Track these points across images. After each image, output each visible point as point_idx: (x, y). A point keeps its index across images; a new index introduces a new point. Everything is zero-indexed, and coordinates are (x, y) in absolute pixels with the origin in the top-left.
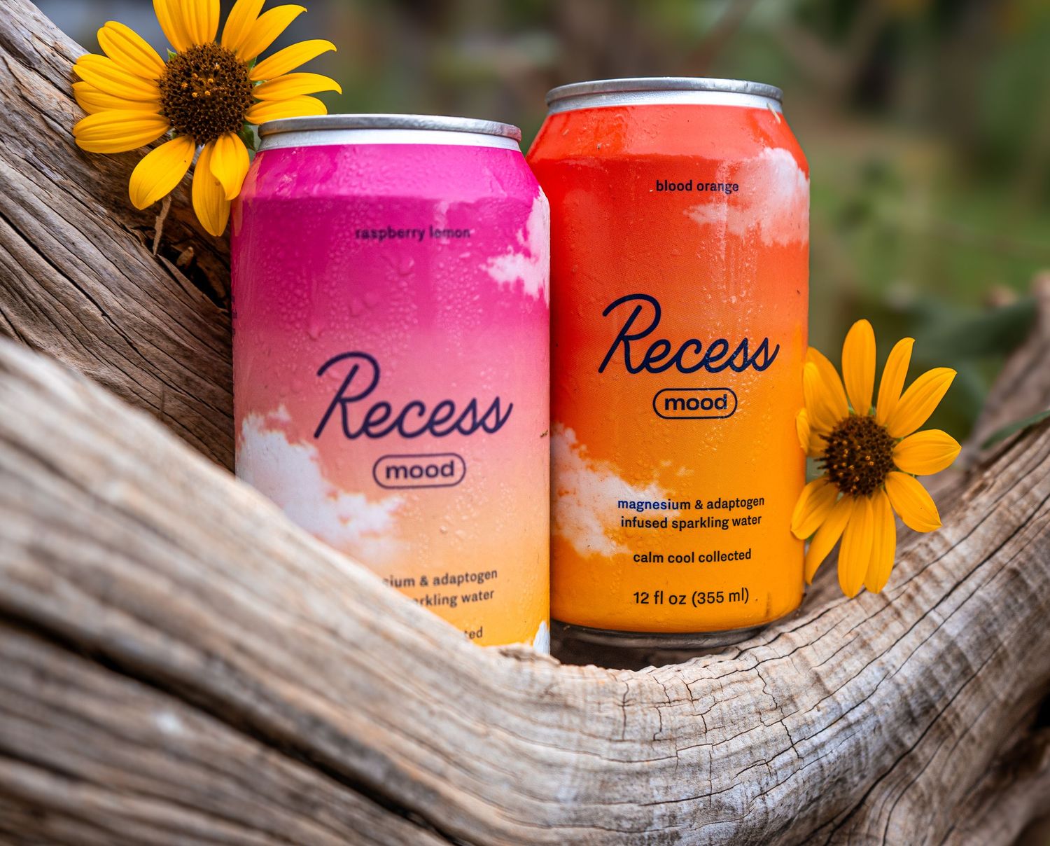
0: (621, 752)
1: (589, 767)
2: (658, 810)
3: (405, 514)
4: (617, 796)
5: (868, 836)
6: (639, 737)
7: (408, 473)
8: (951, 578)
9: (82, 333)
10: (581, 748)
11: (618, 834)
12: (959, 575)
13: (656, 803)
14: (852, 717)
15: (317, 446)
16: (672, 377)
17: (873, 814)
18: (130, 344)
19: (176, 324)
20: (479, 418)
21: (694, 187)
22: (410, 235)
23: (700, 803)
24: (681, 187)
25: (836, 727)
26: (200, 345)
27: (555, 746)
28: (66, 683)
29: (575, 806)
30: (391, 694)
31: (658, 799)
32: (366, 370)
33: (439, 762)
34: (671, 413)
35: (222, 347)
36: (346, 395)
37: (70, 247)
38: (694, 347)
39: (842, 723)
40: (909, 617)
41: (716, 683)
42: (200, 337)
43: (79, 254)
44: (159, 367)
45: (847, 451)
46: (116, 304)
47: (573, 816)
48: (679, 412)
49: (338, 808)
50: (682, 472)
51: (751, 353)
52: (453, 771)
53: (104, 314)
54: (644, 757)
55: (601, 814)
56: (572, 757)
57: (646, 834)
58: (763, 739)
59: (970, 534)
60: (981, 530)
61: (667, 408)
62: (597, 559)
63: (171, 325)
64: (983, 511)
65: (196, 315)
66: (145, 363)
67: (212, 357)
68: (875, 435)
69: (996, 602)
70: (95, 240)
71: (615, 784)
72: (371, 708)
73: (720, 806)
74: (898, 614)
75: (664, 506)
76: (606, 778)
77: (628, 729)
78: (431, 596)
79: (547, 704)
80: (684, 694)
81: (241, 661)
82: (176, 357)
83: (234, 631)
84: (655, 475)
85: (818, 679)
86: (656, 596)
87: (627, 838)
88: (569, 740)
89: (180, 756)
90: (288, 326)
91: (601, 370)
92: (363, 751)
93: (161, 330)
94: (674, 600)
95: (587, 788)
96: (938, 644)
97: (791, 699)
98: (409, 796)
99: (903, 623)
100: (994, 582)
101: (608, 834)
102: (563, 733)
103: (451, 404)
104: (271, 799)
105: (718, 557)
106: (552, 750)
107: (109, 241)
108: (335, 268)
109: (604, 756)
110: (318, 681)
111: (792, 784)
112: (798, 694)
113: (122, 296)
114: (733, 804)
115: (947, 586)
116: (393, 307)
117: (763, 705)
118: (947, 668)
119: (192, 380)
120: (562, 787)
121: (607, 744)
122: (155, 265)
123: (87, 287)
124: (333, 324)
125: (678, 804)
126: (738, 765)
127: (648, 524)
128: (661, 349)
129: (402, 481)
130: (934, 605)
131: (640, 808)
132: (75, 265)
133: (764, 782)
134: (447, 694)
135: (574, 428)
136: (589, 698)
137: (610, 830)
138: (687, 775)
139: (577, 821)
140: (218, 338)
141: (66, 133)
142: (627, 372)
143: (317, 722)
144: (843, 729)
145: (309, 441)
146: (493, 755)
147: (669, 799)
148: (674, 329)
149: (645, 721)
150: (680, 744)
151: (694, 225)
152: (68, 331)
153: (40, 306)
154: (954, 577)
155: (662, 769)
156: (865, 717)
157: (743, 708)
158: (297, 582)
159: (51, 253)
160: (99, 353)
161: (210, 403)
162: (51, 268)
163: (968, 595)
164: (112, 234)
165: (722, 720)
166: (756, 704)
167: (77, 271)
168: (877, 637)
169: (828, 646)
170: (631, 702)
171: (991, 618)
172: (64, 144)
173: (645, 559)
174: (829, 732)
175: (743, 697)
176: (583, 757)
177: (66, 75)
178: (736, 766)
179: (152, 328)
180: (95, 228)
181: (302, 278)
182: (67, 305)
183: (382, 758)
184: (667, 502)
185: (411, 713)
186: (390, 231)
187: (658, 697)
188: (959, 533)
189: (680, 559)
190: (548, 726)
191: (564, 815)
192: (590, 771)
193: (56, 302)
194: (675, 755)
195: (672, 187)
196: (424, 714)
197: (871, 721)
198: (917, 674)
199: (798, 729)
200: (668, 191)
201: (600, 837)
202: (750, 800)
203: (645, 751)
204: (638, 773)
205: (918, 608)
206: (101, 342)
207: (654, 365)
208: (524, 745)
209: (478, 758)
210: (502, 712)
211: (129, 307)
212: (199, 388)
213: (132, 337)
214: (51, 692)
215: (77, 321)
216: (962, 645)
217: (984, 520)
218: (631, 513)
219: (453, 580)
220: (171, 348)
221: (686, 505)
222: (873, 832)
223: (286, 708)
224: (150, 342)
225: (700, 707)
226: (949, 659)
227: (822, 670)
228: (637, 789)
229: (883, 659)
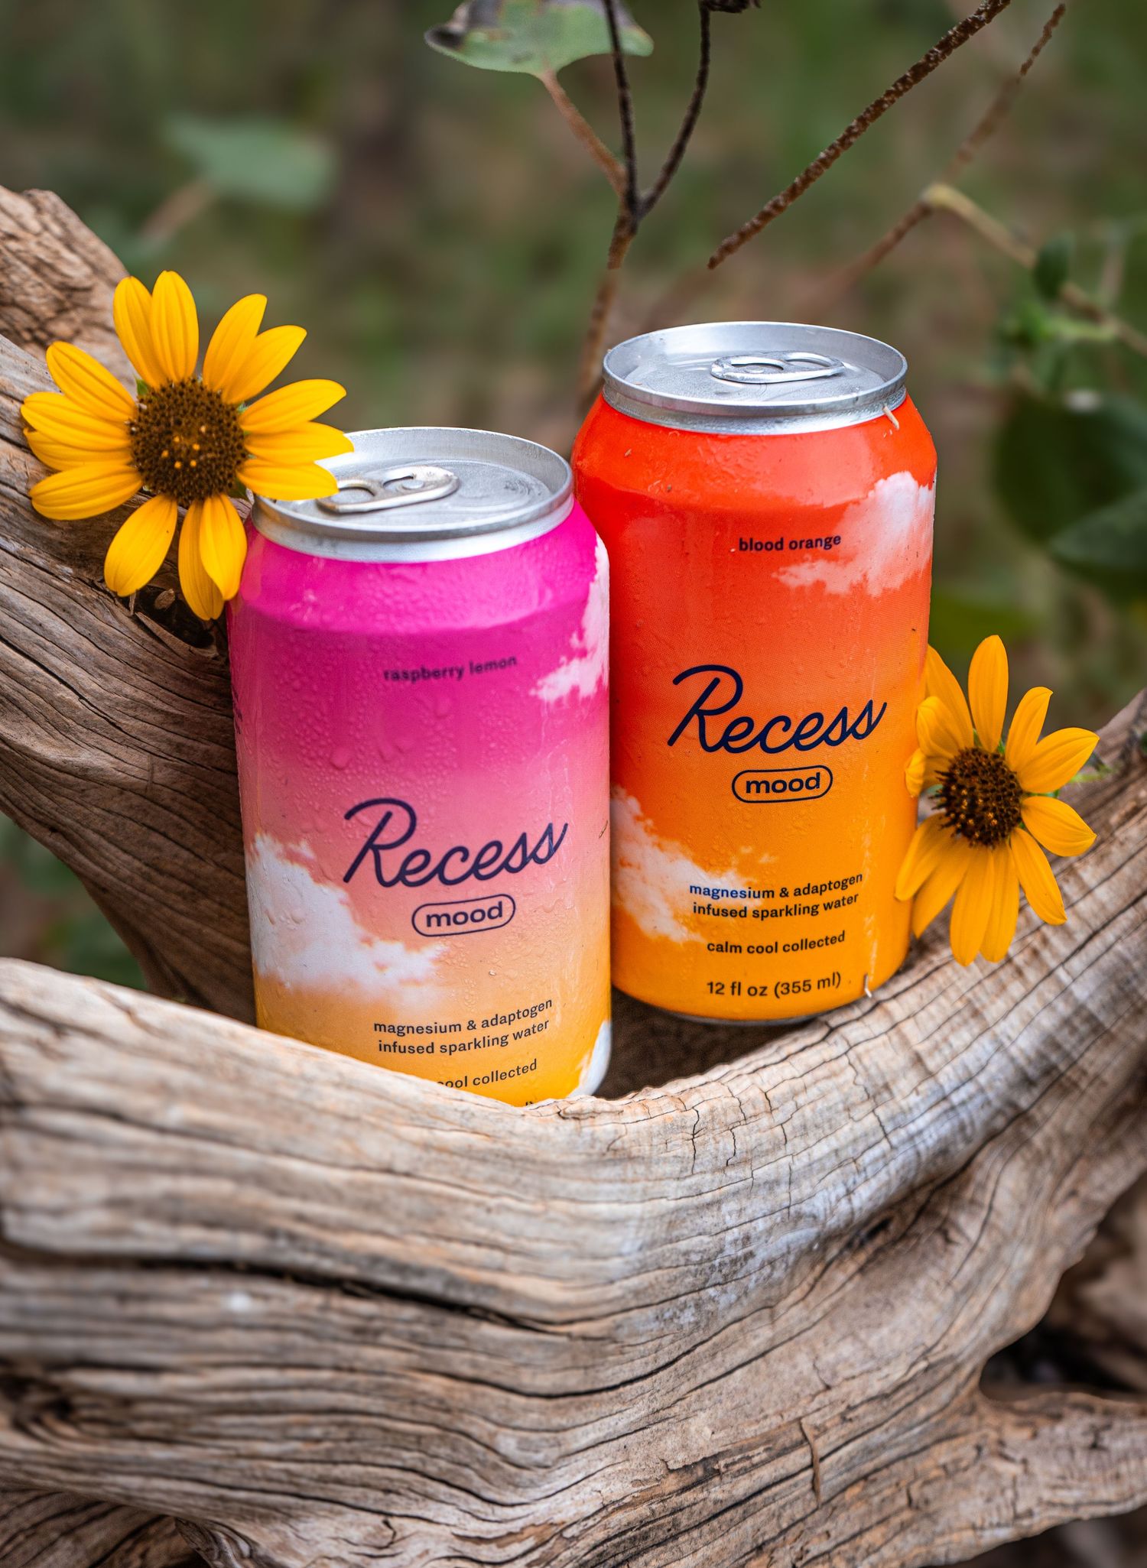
0: (690, 1188)
1: (655, 1214)
2: (729, 1237)
3: (448, 961)
4: (686, 1232)
5: (973, 1202)
6: (710, 1167)
7: (451, 920)
8: (1087, 928)
9: (57, 720)
10: (647, 1197)
11: (686, 1269)
12: (1096, 923)
13: (728, 1229)
14: (955, 1099)
15: (346, 890)
16: (755, 757)
17: (979, 1176)
18: (113, 724)
19: (163, 691)
20: (529, 852)
21: (786, 545)
22: (448, 674)
23: (777, 1217)
24: (768, 546)
25: (938, 1110)
26: (190, 706)
27: (619, 1201)
28: (144, 1297)
29: (640, 1256)
30: (447, 1208)
31: (730, 1224)
32: (401, 816)
33: (497, 1256)
34: (753, 796)
35: (215, 699)
36: (378, 842)
37: (37, 629)
38: (782, 724)
39: (945, 1105)
40: (1032, 976)
41: (798, 1084)
42: (191, 697)
43: (47, 634)
44: (146, 740)
45: (966, 803)
46: (94, 686)
47: (638, 1265)
48: (763, 795)
49: (400, 1327)
50: (765, 859)
51: (850, 723)
52: (513, 1261)
53: (81, 697)
54: (716, 1185)
55: (668, 1255)
56: (636, 1209)
57: (716, 1262)
58: (851, 1137)
59: (1114, 873)
60: (1127, 870)
61: (748, 791)
62: (665, 943)
63: (156, 694)
64: (1131, 847)
65: (184, 673)
66: (131, 741)
67: (204, 715)
68: (1002, 782)
69: (1137, 957)
70: (64, 615)
71: (684, 1221)
72: (429, 1229)
73: (799, 1216)
74: (1019, 972)
75: (743, 895)
76: (673, 1220)
77: (697, 1161)
78: (480, 1039)
79: (610, 1160)
80: (762, 1106)
81: (301, 1229)
82: (165, 726)
83: (294, 1205)
84: (733, 863)
85: (918, 1060)
86: (733, 987)
87: (697, 1270)
88: (634, 1192)
89: (250, 1327)
90: (308, 762)
91: (671, 742)
92: (421, 1272)
93: (146, 703)
94: (752, 991)
95: (653, 1235)
96: (1063, 1009)
97: (887, 1087)
98: (468, 1297)
99: (1025, 982)
100: (1137, 936)
101: (675, 1272)
102: (627, 1187)
103: (498, 845)
104: (336, 1339)
105: (806, 945)
106: (615, 1207)
107: (80, 613)
108: (361, 710)
109: (672, 1196)
110: (376, 1222)
111: (883, 1176)
112: (894, 1081)
113: (100, 676)
114: (815, 1212)
115: (1081, 937)
116: (430, 751)
117: (853, 1099)
118: (1074, 1030)
119: (183, 745)
120: (627, 1242)
121: (675, 1184)
122: (134, 627)
123: (60, 672)
124: (361, 769)
125: (753, 1224)
126: (823, 1169)
127: (725, 913)
128: (742, 728)
129: (444, 928)
130: (1063, 959)
131: (711, 1239)
132: (45, 648)
133: (850, 1182)
134: (504, 1184)
135: (640, 799)
136: (655, 1141)
137: (677, 1266)
138: (763, 1192)
139: (643, 1269)
140: (211, 690)
141: (20, 496)
142: (701, 749)
143: (376, 1260)
144: (946, 1112)
145: (339, 885)
146: (554, 1230)
147: (742, 1221)
148: (757, 705)
149: (717, 1150)
150: (756, 1164)
151: (784, 589)
152: (42, 719)
153: (8, 697)
154: (1089, 926)
155: (736, 1193)
156: (971, 1097)
157: (829, 1109)
158: (350, 1129)
159: (16, 640)
160: (78, 738)
161: (205, 763)
162: (18, 656)
163: (1104, 949)
164: (82, 601)
165: (805, 1127)
166: (844, 1102)
167: (47, 655)
168: (993, 1002)
169: (932, 1017)
170: (702, 1132)
171: (1130, 974)
172: (19, 509)
173: (720, 948)
174: (928, 1117)
175: (829, 1097)
176: (648, 1206)
177: (14, 421)
178: (819, 1171)
179: (136, 704)
180: (63, 600)
181: (323, 714)
182: (38, 692)
183: (442, 1272)
184: (747, 891)
185: (468, 1218)
186: (423, 670)
187: (731, 1118)
188: (1102, 872)
189: (760, 950)
190: (610, 1181)
191: (629, 1267)
192: (655, 1218)
193: (26, 690)
194: (749, 1175)
195: (759, 546)
196: (482, 1215)
197: (978, 1100)
198: (1037, 1043)
199: (892, 1118)
200: (754, 551)
201: (667, 1278)
202: (833, 1204)
203: (717, 1180)
204: (708, 1204)
205: (1043, 963)
206: (79, 727)
207: (733, 744)
208: (585, 1209)
209: (538, 1240)
210: (562, 1181)
211: (110, 687)
212: (192, 752)
213: (114, 716)
214: (133, 1309)
215: (50, 708)
216: (1092, 1007)
217: (1131, 857)
218: (706, 900)
219: (504, 1020)
220: (159, 718)
221: (769, 893)
222: (979, 1197)
223: (347, 1257)
224: (135, 717)
225: (779, 1117)
226: (1077, 1022)
227: (922, 1048)
228: (708, 1220)
229: (998, 1029)
